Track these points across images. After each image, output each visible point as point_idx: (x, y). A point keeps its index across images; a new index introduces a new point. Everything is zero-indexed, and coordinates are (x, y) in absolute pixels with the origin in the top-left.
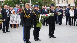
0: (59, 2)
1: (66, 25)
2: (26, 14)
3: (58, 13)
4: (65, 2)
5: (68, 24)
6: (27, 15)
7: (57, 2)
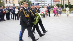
0: (7, 3)
1: (13, 20)
2: (26, 13)
3: (7, 11)
4: (12, 3)
5: (14, 19)
6: (27, 15)
7: (5, 3)
